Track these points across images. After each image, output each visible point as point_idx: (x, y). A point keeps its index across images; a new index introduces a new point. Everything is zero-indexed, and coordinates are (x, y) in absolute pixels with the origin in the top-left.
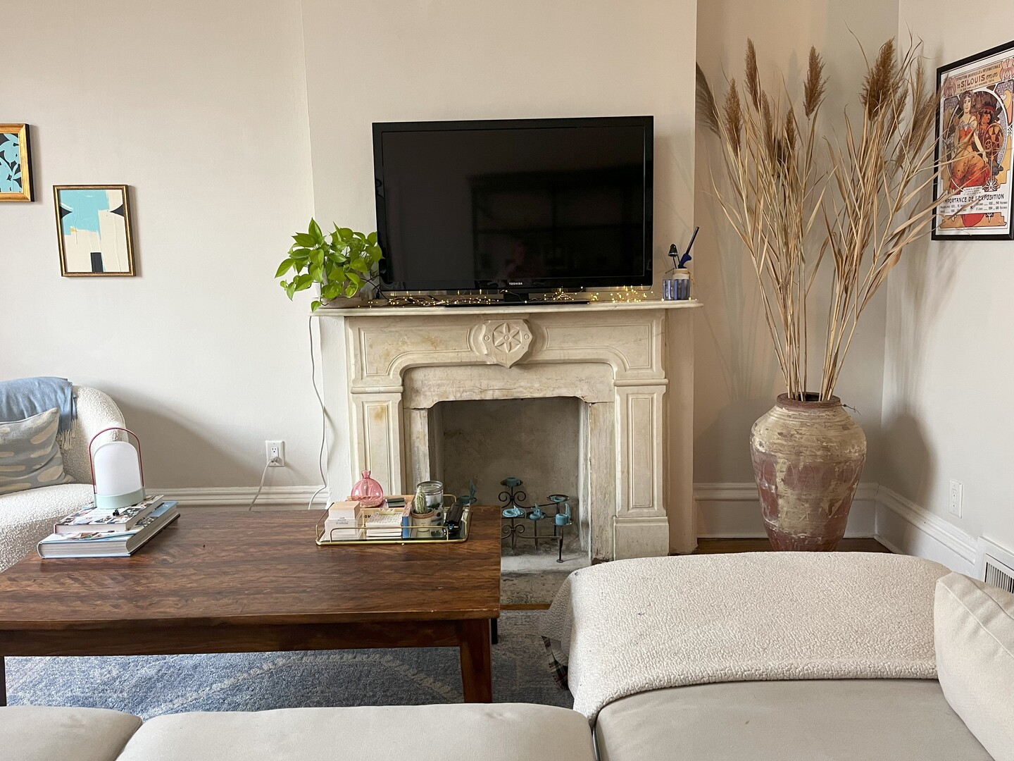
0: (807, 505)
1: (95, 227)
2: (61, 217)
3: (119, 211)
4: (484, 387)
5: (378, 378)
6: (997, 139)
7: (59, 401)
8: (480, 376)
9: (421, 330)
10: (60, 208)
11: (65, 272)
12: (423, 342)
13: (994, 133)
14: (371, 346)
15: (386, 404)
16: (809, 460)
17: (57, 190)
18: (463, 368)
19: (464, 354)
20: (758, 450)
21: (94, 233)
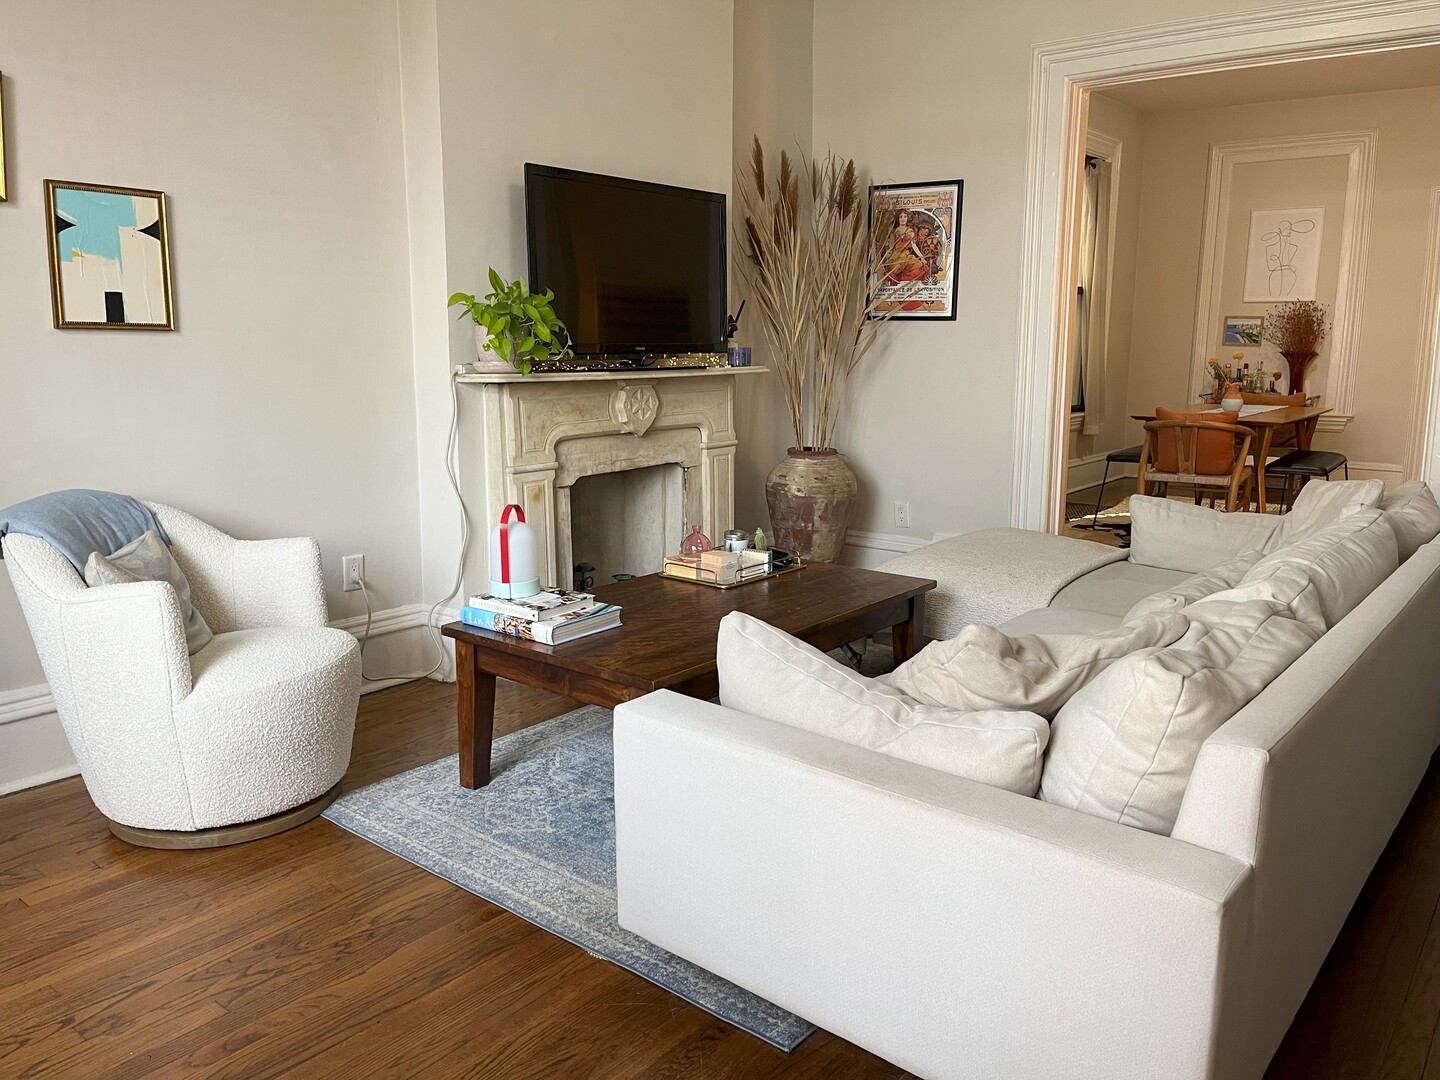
0: (834, 535)
1: (112, 251)
2: (58, 232)
3: (154, 231)
4: (614, 458)
5: (535, 454)
6: (936, 248)
7: (140, 522)
8: (611, 447)
9: (570, 398)
10: (57, 217)
11: (61, 324)
12: (573, 411)
13: (932, 243)
14: (529, 418)
15: (541, 484)
16: (840, 496)
17: (51, 186)
18: (598, 439)
19: (604, 423)
20: (796, 496)
21: (111, 261)
